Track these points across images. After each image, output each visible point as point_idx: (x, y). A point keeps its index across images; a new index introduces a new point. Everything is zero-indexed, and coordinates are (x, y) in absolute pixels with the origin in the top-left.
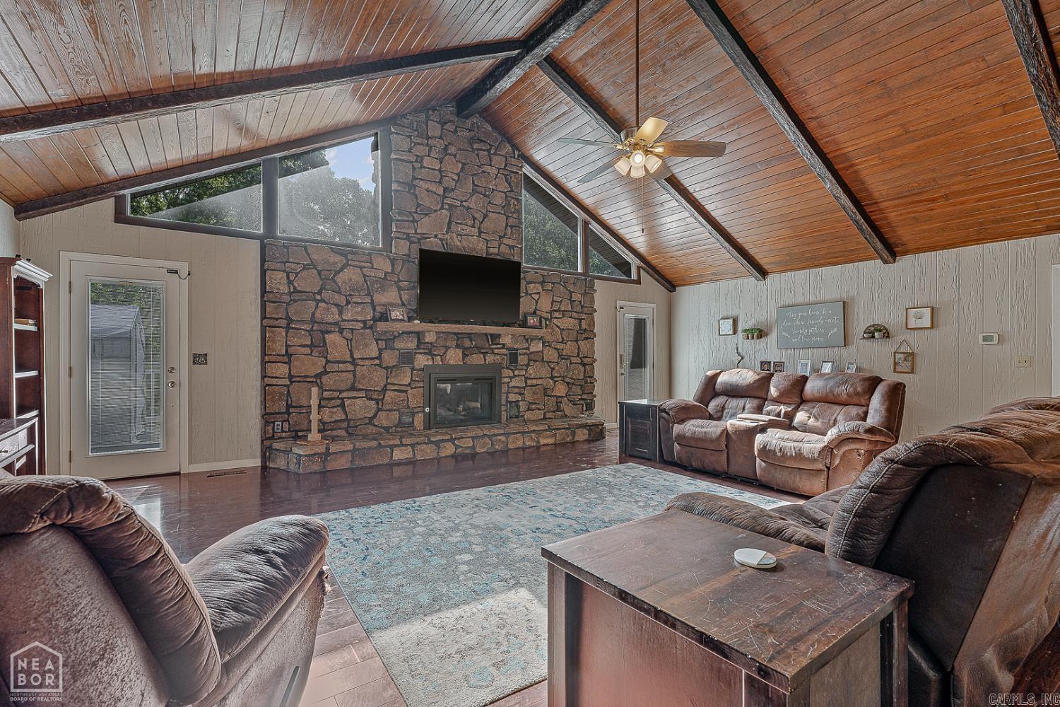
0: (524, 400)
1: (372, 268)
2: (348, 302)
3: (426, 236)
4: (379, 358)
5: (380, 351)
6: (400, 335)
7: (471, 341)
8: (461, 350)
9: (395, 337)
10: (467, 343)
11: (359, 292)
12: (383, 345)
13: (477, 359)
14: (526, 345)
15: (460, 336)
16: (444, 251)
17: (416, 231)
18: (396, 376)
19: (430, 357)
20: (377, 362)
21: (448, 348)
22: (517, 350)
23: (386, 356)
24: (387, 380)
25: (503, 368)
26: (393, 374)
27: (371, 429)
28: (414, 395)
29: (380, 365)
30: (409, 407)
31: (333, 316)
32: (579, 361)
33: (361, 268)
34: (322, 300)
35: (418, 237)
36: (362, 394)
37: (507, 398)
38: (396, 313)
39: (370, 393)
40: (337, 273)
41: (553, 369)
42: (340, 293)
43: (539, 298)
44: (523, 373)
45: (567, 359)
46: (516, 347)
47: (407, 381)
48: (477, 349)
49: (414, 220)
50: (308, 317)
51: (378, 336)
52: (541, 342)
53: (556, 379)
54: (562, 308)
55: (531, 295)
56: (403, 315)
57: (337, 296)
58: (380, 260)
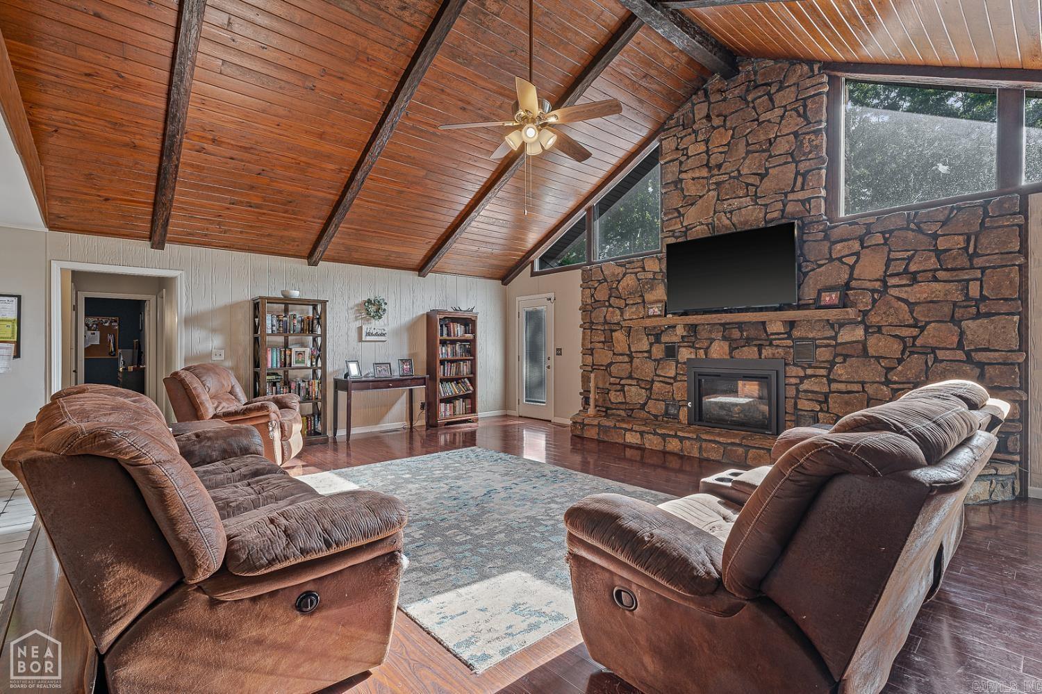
0: (827, 412)
1: (644, 270)
2: (626, 305)
3: (691, 226)
4: (649, 352)
5: (651, 344)
6: (666, 329)
7: (741, 331)
8: (727, 343)
9: (662, 331)
10: (736, 334)
11: (634, 294)
12: (652, 339)
13: (750, 353)
14: (831, 333)
15: (727, 326)
16: (710, 235)
17: (682, 225)
18: (662, 368)
19: (692, 350)
20: (646, 355)
21: (712, 341)
22: (814, 339)
23: (654, 350)
24: (655, 372)
25: (789, 364)
26: (660, 367)
27: (643, 414)
28: (679, 388)
29: (650, 357)
30: (674, 399)
31: (617, 318)
32: (964, 357)
33: (636, 273)
34: (610, 306)
35: (684, 229)
36: (634, 382)
37: (796, 404)
38: (655, 310)
39: (640, 382)
40: (619, 281)
41: (889, 370)
42: (620, 298)
43: (856, 262)
44: (823, 372)
45: (926, 354)
46: (811, 335)
47: (672, 373)
48: (748, 341)
49: (680, 215)
50: (602, 320)
51: (648, 331)
52: (862, 327)
53: (895, 386)
54: (913, 268)
55: (840, 259)
56: (660, 311)
57: (617, 301)
58: (650, 263)
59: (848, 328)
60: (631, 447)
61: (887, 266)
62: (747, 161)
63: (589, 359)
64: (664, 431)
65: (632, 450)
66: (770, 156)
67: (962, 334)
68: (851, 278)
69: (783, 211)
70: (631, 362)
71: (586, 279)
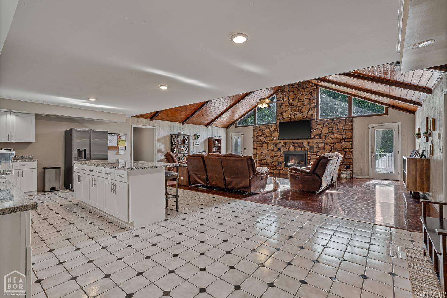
1: (272, 128)
2: (267, 137)
3: (285, 118)
5: (274, 147)
7: (297, 144)
8: (294, 147)
9: (277, 144)
10: (296, 145)
11: (269, 134)
12: (274, 146)
13: (299, 149)
14: (317, 145)
15: (294, 143)
18: (277, 153)
19: (285, 149)
20: (273, 150)
21: (290, 146)
23: (275, 148)
25: (308, 152)
26: (276, 153)
27: (272, 165)
28: (281, 158)
29: (274, 151)
30: (280, 161)
31: (264, 140)
32: (342, 150)
33: (270, 129)
34: (262, 137)
35: (283, 118)
36: (269, 157)
37: (310, 161)
38: (275, 138)
39: (271, 157)
40: (265, 131)
42: (265, 135)
43: (322, 129)
44: (316, 153)
45: (336, 149)
46: (313, 145)
47: (280, 154)
48: (299, 146)
49: (282, 114)
50: (259, 140)
51: (273, 144)
52: (323, 143)
54: (333, 131)
55: (319, 128)
56: (277, 139)
57: (264, 136)
58: (274, 126)
59: (321, 144)
61: (328, 130)
62: (298, 103)
63: (255, 151)
64: (279, 169)
66: (304, 103)
67: (342, 145)
68: (321, 133)
69: (307, 116)
70: (268, 152)
71: (255, 129)
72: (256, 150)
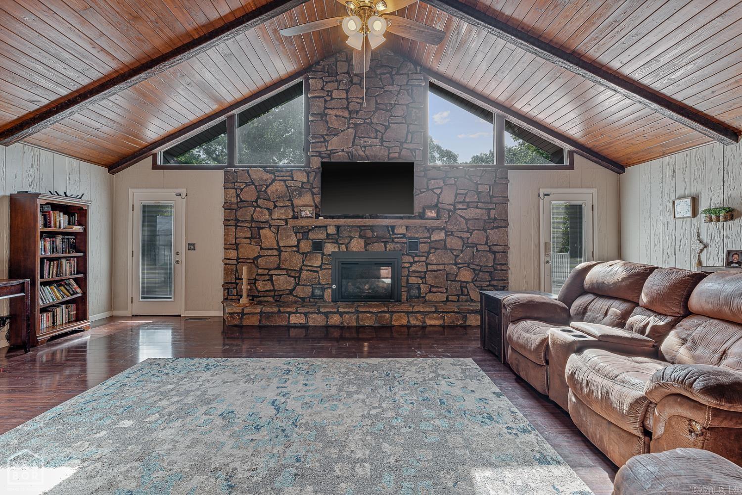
0: (425, 284)
1: (293, 180)
2: (275, 206)
3: (334, 151)
4: (297, 246)
5: (299, 241)
6: (313, 229)
7: (373, 232)
8: (363, 240)
9: (310, 230)
10: (369, 234)
11: (283, 198)
12: (300, 236)
13: (378, 247)
14: (427, 235)
15: (363, 228)
16: (349, 161)
17: (327, 149)
18: (310, 260)
19: (336, 245)
20: (295, 249)
21: (352, 238)
22: (417, 238)
23: (302, 244)
24: (303, 263)
25: (404, 254)
26: (308, 258)
27: (291, 298)
28: (324, 275)
29: (298, 251)
30: (320, 284)
31: (265, 216)
32: (488, 249)
33: (285, 181)
34: (258, 206)
35: (329, 152)
36: (284, 272)
37: (408, 280)
38: (307, 212)
39: (290, 272)
40: (268, 186)
41: (457, 256)
42: (269, 200)
43: (441, 193)
44: (424, 259)
45: (473, 247)
46: (417, 236)
47: (318, 263)
48: (379, 239)
49: (325, 141)
50: (249, 218)
51: (297, 230)
52: (444, 231)
53: (460, 266)
54: (467, 200)
55: (432, 190)
56: (311, 214)
57: (266, 202)
58: (299, 174)
59: (437, 232)
60: (295, 327)
61: (456, 197)
62: (376, 114)
63: (233, 254)
64: (327, 310)
65: (297, 329)
66: (392, 116)
67: (487, 237)
68: (438, 202)
69: (399, 153)
70: (279, 255)
71: (231, 179)
72: (237, 249)
